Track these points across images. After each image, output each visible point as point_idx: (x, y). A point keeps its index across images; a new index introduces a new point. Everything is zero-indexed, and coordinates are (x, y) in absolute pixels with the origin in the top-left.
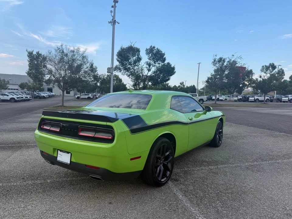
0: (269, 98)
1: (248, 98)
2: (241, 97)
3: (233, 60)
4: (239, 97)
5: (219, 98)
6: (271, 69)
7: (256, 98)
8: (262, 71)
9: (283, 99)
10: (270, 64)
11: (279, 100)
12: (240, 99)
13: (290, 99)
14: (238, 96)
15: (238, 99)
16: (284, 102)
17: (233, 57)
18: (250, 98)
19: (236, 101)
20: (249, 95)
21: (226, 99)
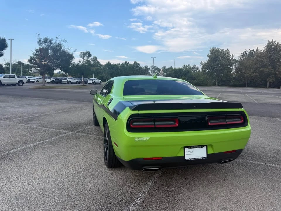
0: (78, 81)
1: (61, 80)
2: (54, 80)
3: (58, 42)
4: (52, 79)
5: (30, 80)
6: (87, 56)
7: (69, 80)
8: (80, 56)
9: (89, 81)
10: (87, 52)
11: (86, 82)
12: (53, 81)
13: (93, 82)
14: (50, 78)
15: (51, 81)
16: (89, 84)
17: (57, 39)
18: (63, 80)
19: (48, 83)
20: (62, 78)
21: (38, 81)
